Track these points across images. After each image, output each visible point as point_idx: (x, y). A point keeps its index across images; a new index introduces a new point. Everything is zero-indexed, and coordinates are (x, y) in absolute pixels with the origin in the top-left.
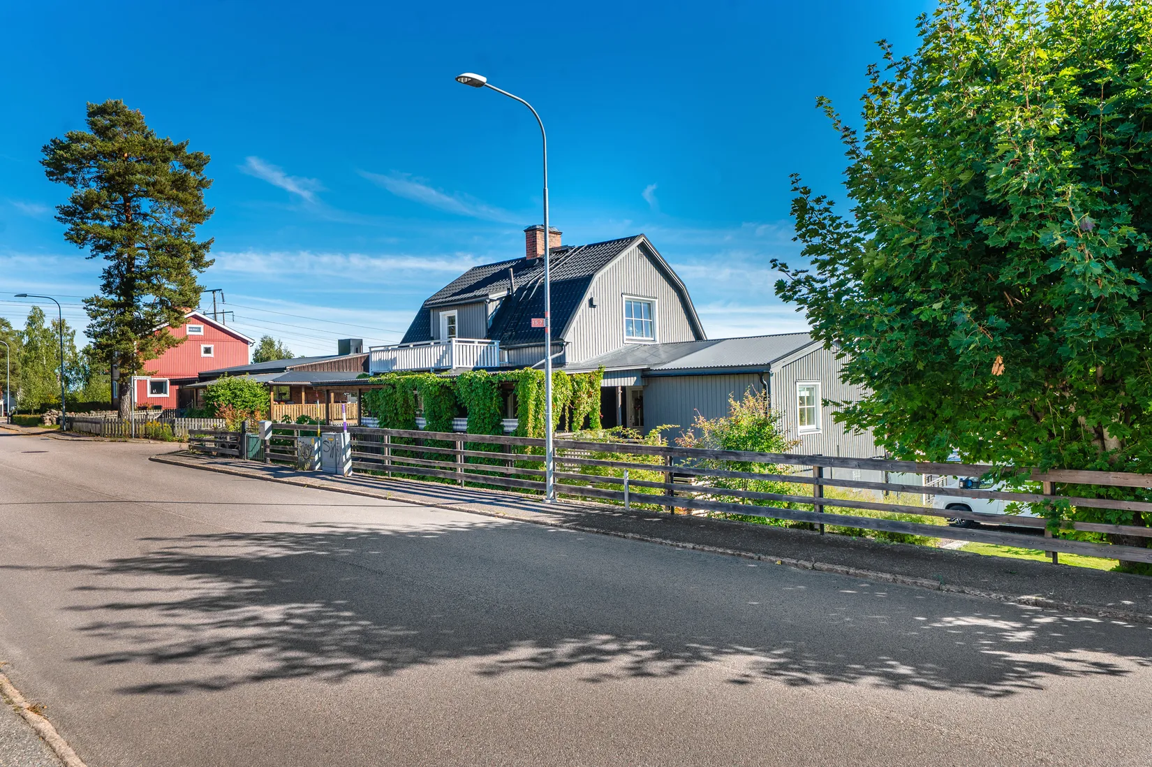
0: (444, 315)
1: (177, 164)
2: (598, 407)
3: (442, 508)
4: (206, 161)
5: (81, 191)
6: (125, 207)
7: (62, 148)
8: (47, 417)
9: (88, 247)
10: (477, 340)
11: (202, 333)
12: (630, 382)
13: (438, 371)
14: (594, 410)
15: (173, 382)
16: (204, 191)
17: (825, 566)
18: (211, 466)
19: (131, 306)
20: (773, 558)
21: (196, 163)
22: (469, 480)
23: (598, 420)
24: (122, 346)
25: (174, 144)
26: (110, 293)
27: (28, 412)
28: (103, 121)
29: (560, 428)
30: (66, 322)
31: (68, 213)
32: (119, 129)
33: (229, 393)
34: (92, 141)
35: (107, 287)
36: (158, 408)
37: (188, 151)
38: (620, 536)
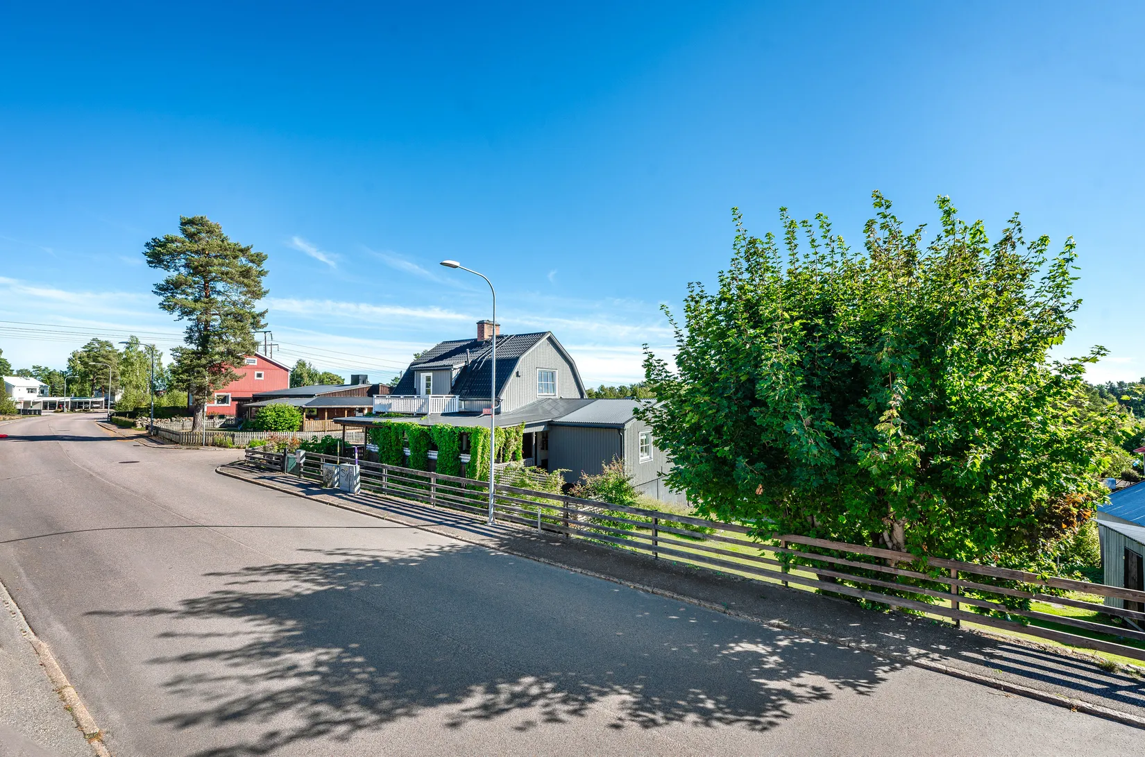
0: (424, 375)
1: (243, 259)
2: (521, 447)
3: (421, 529)
4: (265, 258)
5: (173, 274)
6: (205, 288)
7: (160, 246)
8: (139, 422)
9: (177, 313)
10: (444, 396)
11: (256, 364)
12: (541, 429)
13: (420, 415)
14: (518, 448)
15: (234, 399)
16: (263, 278)
17: (660, 591)
18: (261, 481)
19: (206, 354)
20: (628, 583)
21: (259, 259)
22: (439, 503)
23: (521, 455)
24: (198, 381)
25: (243, 247)
26: (191, 343)
27: (124, 414)
28: (192, 229)
29: (497, 461)
30: (156, 346)
31: (161, 289)
32: (203, 235)
33: (274, 414)
34: (183, 242)
35: (189, 339)
36: (222, 417)
37: (253, 251)
38: (535, 560)
